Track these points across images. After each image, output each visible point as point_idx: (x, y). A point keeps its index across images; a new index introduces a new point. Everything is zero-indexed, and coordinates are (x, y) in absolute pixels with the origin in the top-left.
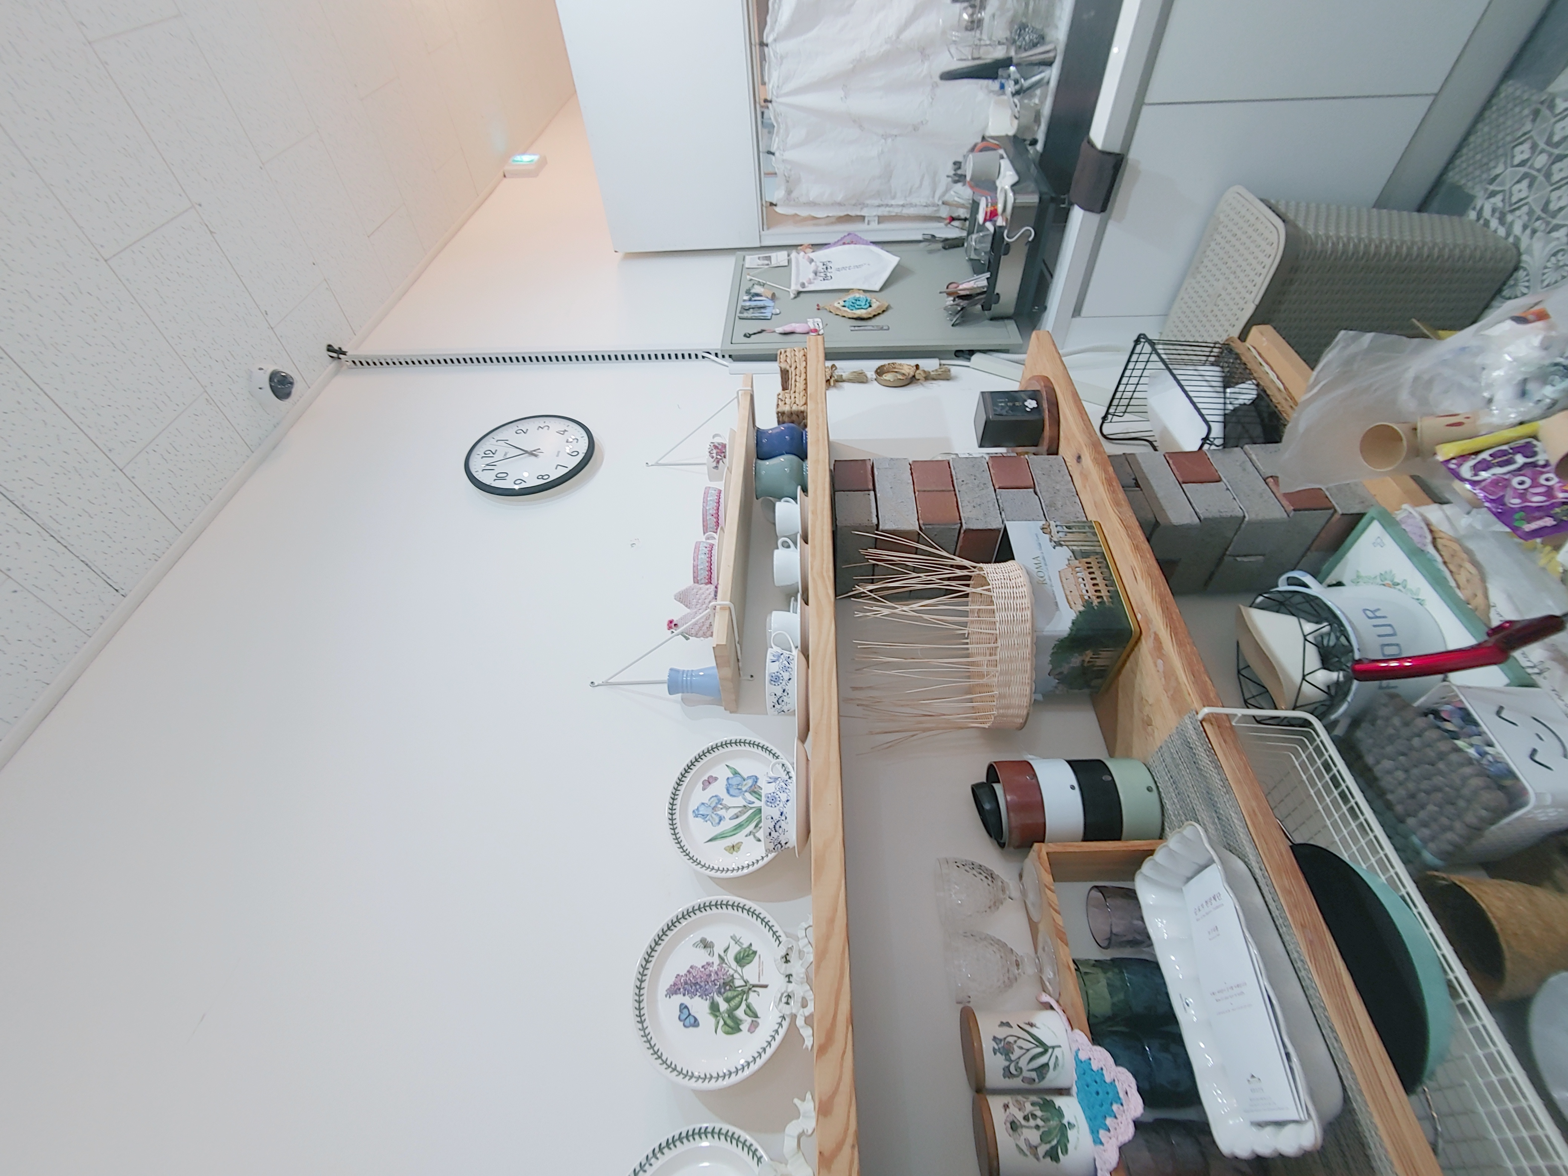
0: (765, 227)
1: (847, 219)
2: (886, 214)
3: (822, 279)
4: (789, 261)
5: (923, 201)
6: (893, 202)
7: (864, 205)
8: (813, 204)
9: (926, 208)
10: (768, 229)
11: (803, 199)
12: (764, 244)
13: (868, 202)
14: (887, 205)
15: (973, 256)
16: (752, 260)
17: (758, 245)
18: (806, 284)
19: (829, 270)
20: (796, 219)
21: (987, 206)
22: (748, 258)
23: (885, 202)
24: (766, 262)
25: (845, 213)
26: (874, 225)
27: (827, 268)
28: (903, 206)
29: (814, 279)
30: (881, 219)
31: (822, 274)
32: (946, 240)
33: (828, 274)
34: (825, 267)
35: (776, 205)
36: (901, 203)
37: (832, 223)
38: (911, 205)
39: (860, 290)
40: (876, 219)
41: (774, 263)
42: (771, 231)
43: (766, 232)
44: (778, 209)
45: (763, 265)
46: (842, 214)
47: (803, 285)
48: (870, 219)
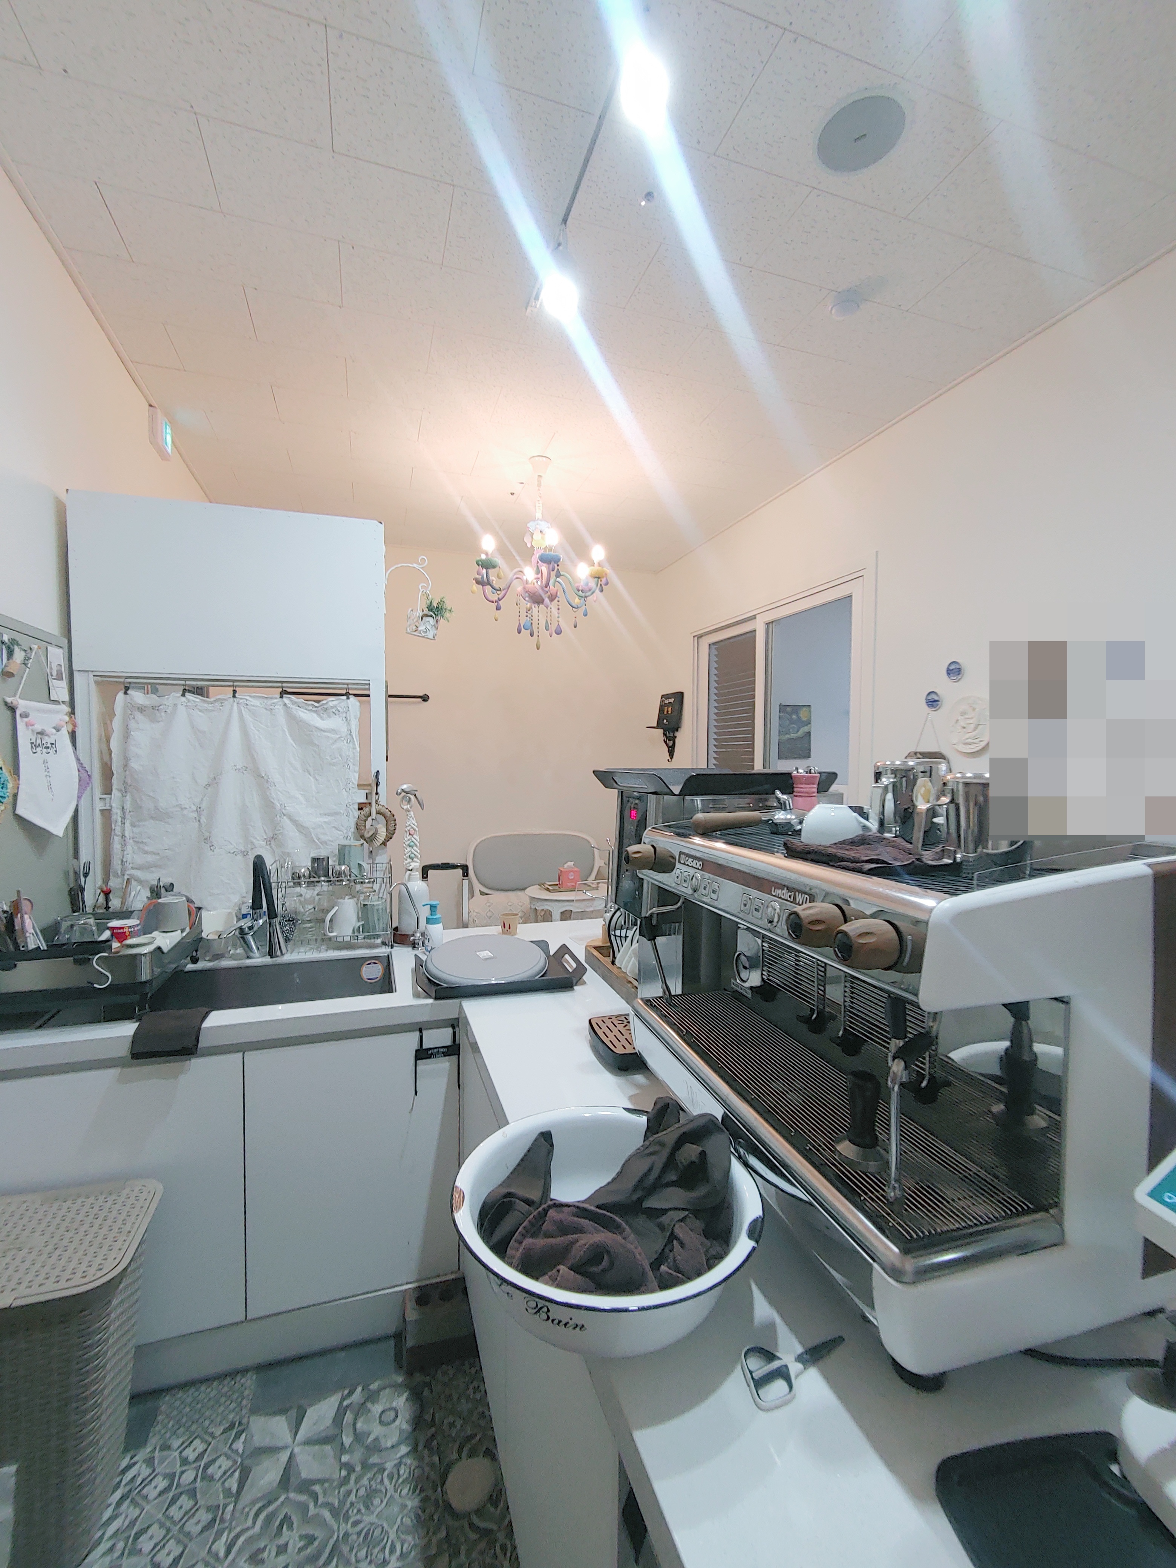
0: (99, 679)
1: (107, 774)
2: (114, 817)
3: (33, 741)
4: (56, 702)
5: (128, 858)
6: (127, 824)
7: (124, 792)
8: (126, 735)
9: (120, 862)
10: (96, 683)
11: (132, 724)
12: (76, 674)
13: (128, 797)
14: (124, 818)
15: (65, 925)
16: (57, 656)
17: (75, 667)
18: (26, 720)
19: (45, 750)
20: (108, 715)
21: (130, 927)
22: (60, 651)
23: (128, 816)
24: (55, 673)
25: (115, 772)
26: (99, 806)
27: (48, 748)
28: (123, 836)
29: (33, 731)
30: (106, 814)
31: (39, 741)
32: (82, 890)
33: (39, 749)
34: (49, 745)
35: (126, 693)
36: (127, 834)
37: (101, 758)
38: (124, 845)
39: (18, 788)
40: (108, 807)
41: (54, 683)
42: (93, 686)
43: (92, 679)
44: (120, 695)
45: (51, 668)
46: (114, 768)
47: (25, 715)
48: (108, 800)
